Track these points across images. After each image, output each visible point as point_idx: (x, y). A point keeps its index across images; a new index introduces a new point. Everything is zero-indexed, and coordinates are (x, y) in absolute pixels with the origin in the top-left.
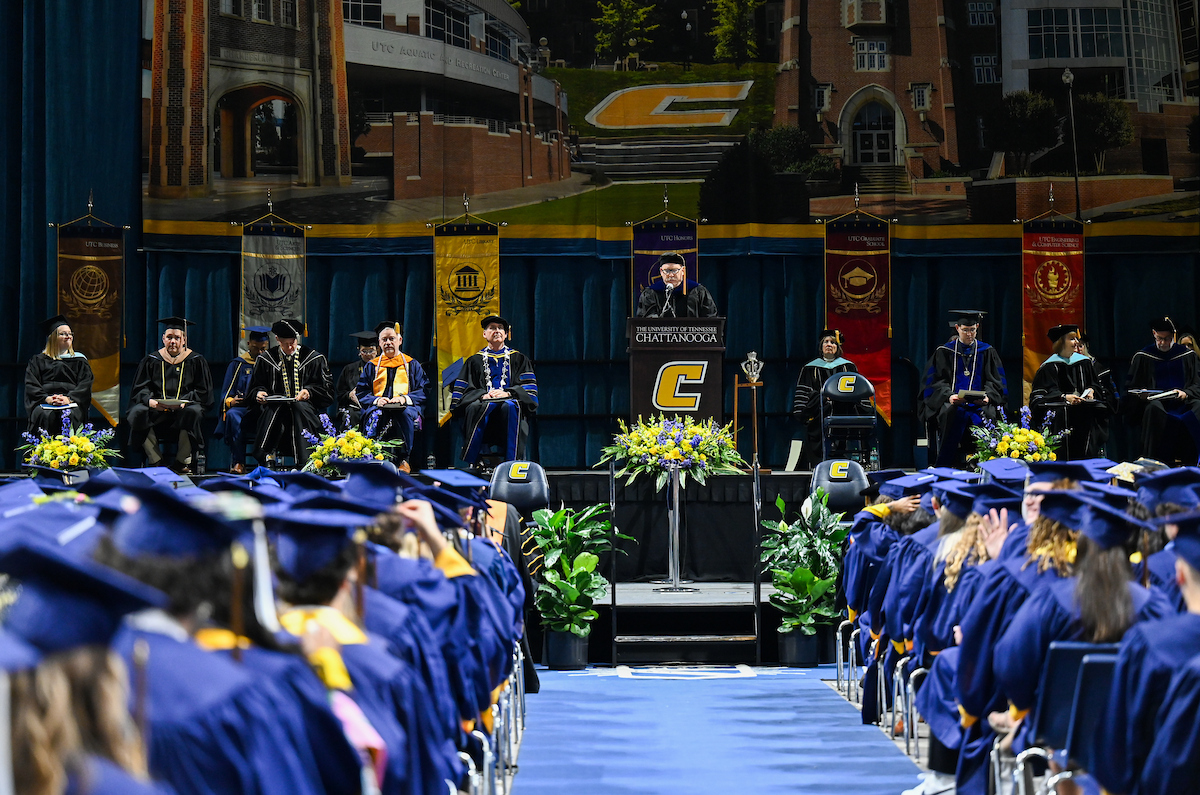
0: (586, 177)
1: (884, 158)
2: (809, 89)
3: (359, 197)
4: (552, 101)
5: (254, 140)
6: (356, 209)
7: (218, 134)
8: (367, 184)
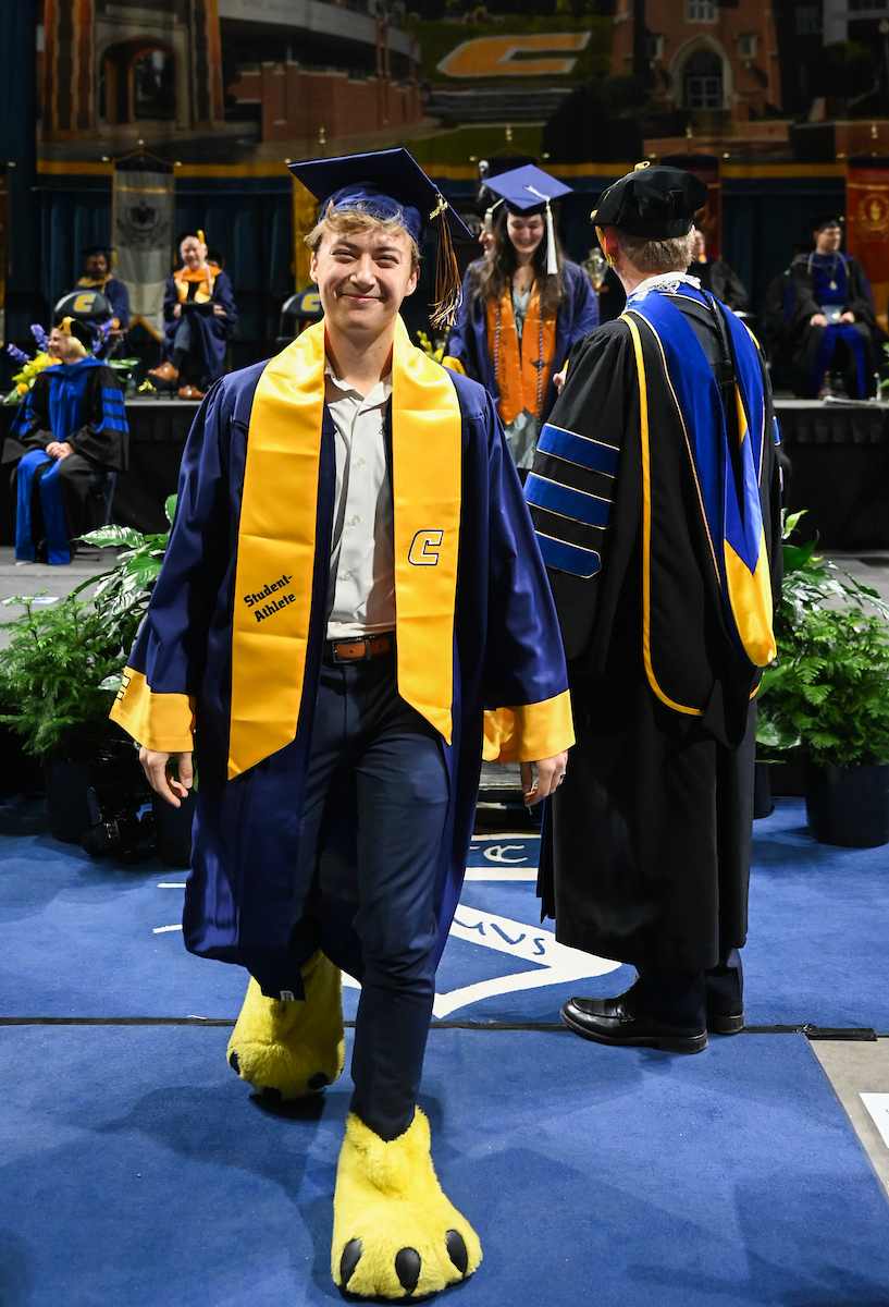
0: (436, 122)
1: (712, 103)
2: (643, 39)
3: (230, 141)
4: (405, 50)
5: (136, 89)
6: (226, 151)
7: (103, 84)
8: (238, 128)
